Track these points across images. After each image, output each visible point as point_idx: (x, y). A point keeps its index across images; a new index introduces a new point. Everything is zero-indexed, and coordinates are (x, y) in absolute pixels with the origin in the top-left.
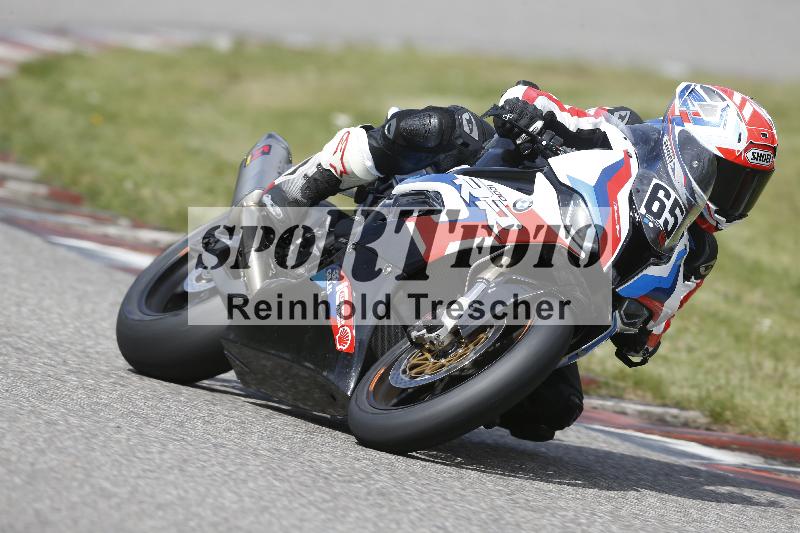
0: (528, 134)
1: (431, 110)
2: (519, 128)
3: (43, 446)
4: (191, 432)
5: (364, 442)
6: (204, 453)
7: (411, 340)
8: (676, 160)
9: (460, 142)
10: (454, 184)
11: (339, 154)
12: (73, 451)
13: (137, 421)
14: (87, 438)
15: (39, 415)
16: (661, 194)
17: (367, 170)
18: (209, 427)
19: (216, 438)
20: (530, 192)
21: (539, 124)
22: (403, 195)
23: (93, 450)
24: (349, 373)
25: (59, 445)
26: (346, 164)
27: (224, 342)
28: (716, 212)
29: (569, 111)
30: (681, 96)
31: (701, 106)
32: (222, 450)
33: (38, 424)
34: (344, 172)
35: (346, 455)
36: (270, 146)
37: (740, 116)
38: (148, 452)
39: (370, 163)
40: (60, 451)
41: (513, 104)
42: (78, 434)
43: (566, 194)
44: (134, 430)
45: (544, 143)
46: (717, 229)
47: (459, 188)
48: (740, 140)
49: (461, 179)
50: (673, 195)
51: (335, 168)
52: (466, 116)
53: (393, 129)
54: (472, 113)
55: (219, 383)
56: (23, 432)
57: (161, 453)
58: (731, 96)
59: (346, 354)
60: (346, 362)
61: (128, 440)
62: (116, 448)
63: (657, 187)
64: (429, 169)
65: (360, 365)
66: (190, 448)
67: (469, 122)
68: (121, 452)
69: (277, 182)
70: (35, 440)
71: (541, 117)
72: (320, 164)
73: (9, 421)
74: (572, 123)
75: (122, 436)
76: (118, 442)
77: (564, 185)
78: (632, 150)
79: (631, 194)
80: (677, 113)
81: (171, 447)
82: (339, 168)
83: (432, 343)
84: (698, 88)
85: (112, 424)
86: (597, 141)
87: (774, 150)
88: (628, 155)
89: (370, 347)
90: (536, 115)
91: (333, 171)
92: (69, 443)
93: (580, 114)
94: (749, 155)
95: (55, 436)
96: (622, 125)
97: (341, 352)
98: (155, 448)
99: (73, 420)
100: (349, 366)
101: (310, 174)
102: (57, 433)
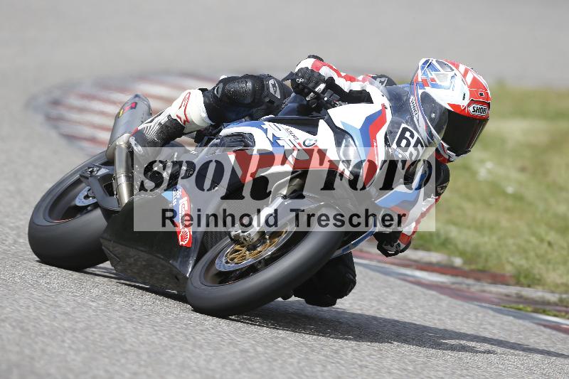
0: (315, 93)
1: (247, 77)
2: (308, 88)
3: (239, 367)
4: (344, 357)
5: (197, 309)
6: (352, 372)
7: (231, 238)
8: (420, 113)
9: (267, 100)
10: (262, 128)
11: (183, 108)
12: (259, 371)
13: (305, 350)
14: (269, 362)
15: (236, 345)
16: (407, 135)
17: (203, 120)
18: (356, 354)
19: (361, 361)
20: (314, 133)
21: (322, 86)
22: (227, 136)
23: (274, 370)
24: (188, 261)
25: (250, 366)
26: (187, 116)
27: (102, 241)
28: (448, 149)
29: (344, 77)
30: (423, 68)
31: (437, 75)
32: (366, 370)
33: (234, 352)
34: (186, 121)
35: (454, 373)
36: (136, 103)
37: (464, 82)
38: (313, 372)
39: (204, 115)
40: (250, 371)
41: (304, 72)
42: (263, 358)
43: (340, 135)
44: (303, 356)
45: (326, 99)
46: (449, 161)
47: (266, 131)
48: (464, 98)
49: (267, 125)
50: (416, 135)
51: (180, 119)
52: (271, 82)
53: (220, 90)
54: (276, 79)
55: (101, 270)
56: (224, 358)
57: (322, 372)
58: (457, 67)
59: (186, 248)
60: (186, 253)
61: (299, 363)
62: (291, 368)
63: (405, 130)
64: (247, 118)
65: (195, 255)
66: (343, 368)
67: (274, 86)
68: (294, 372)
69: (140, 128)
70: (233, 363)
71: (324, 81)
72: (170, 116)
73: (214, 350)
74: (346, 86)
75: (294, 361)
76: (292, 364)
77: (339, 128)
78: (388, 104)
79: (386, 135)
80: (420, 80)
81: (329, 367)
82: (183, 118)
83: (245, 239)
84: (434, 62)
85: (287, 352)
86: (363, 97)
87: (489, 104)
88: (384, 107)
89: (202, 243)
90: (321, 79)
91: (179, 120)
92: (257, 365)
93: (352, 79)
94: (471, 109)
95: (248, 361)
96: (382, 87)
97: (182, 246)
98: (318, 369)
99: (260, 349)
100: (188, 256)
101: (163, 122)
102: (248, 358)
